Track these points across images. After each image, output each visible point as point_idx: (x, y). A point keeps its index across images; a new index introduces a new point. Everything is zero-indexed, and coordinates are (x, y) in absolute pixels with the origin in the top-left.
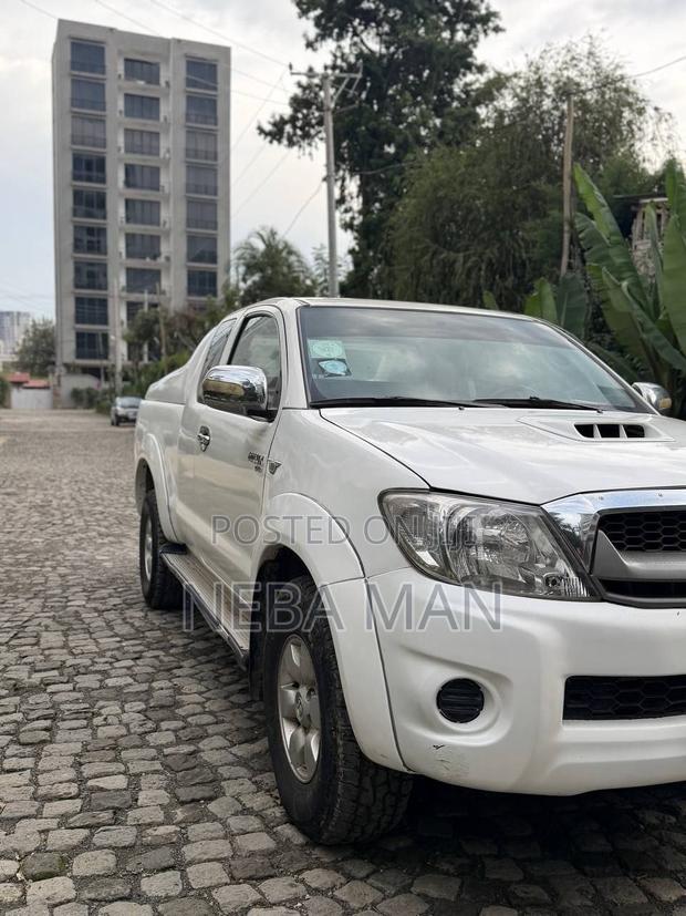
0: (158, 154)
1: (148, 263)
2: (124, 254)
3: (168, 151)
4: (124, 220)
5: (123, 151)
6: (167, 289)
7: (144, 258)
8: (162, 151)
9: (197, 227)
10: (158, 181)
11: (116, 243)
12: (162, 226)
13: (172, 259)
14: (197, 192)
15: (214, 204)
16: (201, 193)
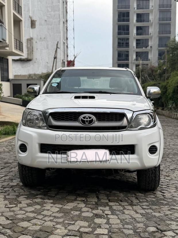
0: (149, 8)
1: (144, 49)
2: (135, 47)
3: (152, 7)
4: (136, 34)
5: (136, 9)
6: (151, 59)
7: (143, 48)
8: (150, 7)
9: (163, 34)
10: (149, 18)
11: (133, 43)
12: (149, 35)
13: (153, 47)
14: (163, 21)
15: (169, 24)
16: (165, 21)
